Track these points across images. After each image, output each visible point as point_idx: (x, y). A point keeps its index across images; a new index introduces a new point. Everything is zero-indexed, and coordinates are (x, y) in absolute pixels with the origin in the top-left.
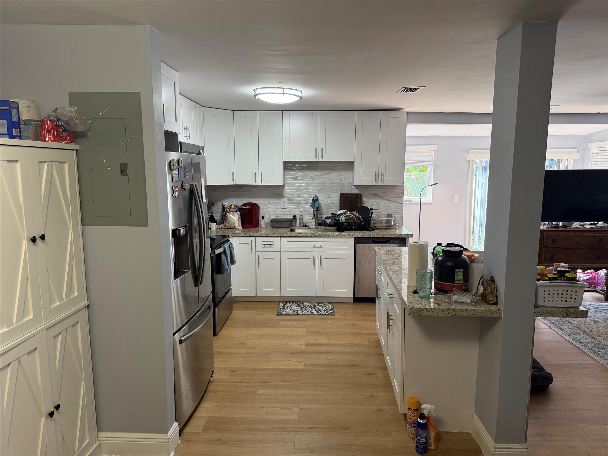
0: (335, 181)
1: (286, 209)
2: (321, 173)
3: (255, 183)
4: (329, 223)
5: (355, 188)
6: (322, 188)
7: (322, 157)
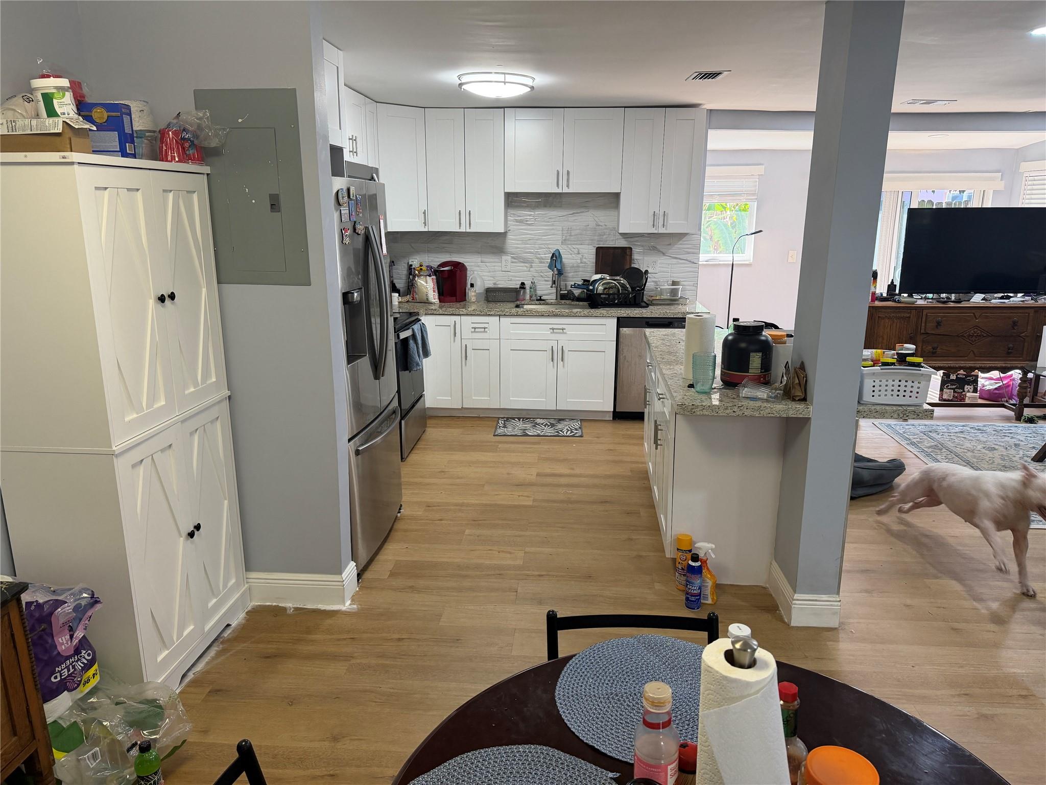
0: (589, 227)
1: (509, 273)
2: (566, 213)
3: (460, 228)
4: (579, 295)
5: (620, 237)
6: (568, 237)
7: (568, 186)
